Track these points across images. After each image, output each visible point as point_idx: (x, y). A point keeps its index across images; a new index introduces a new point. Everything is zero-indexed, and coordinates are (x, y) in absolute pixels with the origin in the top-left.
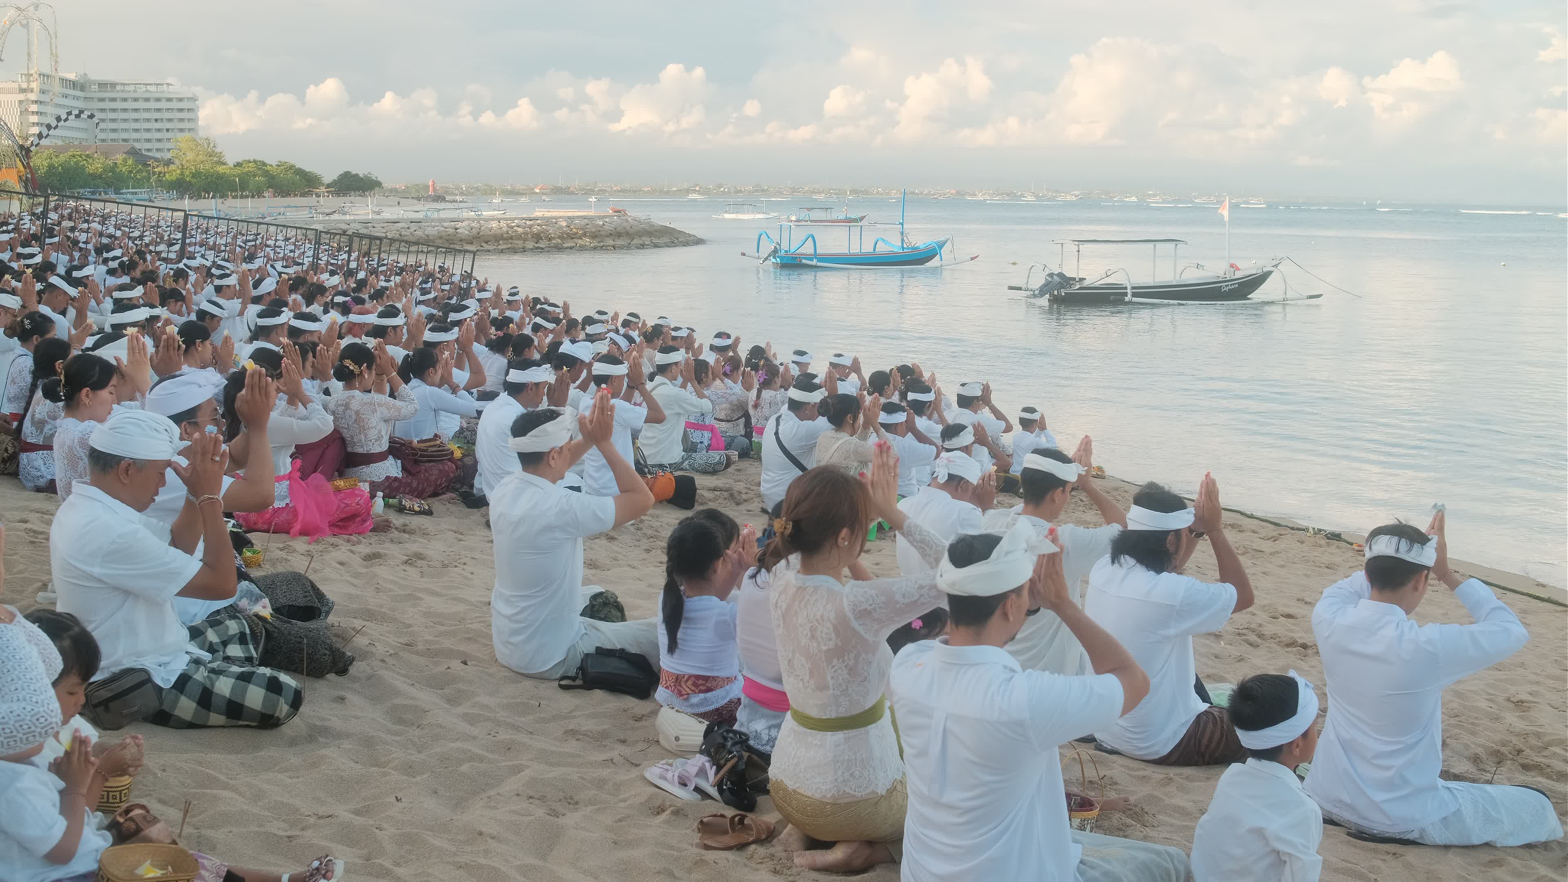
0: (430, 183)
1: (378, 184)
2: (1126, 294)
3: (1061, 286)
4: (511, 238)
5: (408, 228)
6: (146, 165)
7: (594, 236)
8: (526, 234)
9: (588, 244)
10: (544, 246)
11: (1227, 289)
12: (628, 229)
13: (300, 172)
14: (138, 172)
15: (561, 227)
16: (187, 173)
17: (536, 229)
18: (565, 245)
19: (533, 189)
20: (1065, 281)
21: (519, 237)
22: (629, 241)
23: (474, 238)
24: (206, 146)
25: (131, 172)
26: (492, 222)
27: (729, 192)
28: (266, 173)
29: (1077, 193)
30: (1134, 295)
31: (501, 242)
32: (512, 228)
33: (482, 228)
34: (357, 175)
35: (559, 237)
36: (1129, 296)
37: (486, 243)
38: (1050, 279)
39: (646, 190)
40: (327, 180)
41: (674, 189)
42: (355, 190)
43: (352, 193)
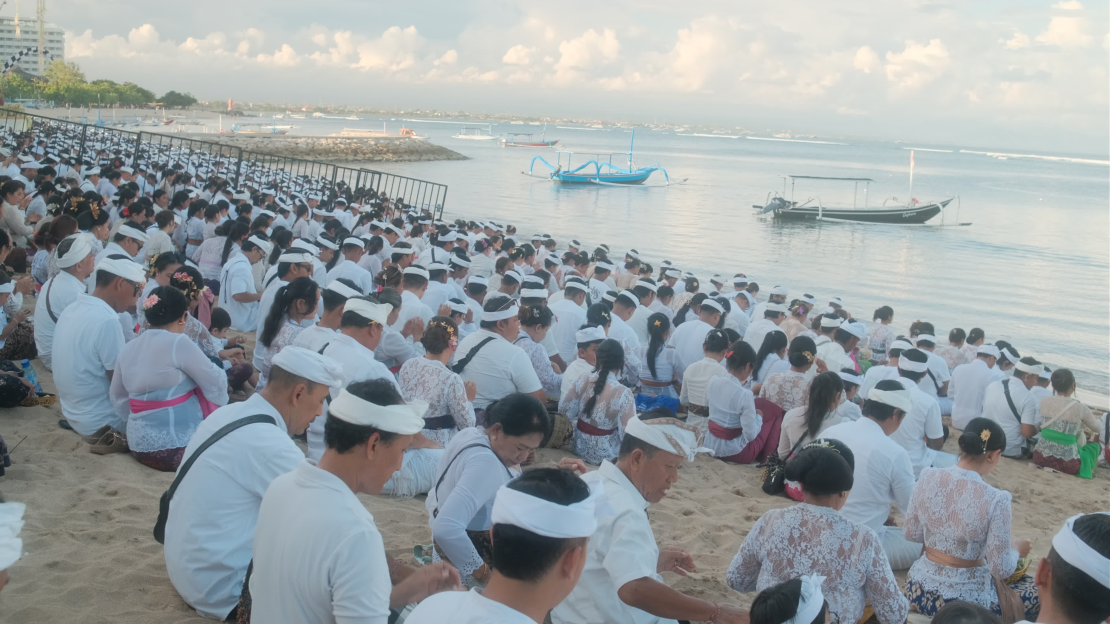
0: (229, 102)
1: (194, 101)
2: (818, 215)
3: (780, 207)
4: (337, 152)
5: (262, 142)
6: (30, 81)
7: (394, 153)
8: (347, 149)
9: (391, 158)
10: (360, 159)
11: (907, 216)
12: (417, 147)
13: (140, 90)
14: (24, 86)
15: (371, 146)
16: (62, 88)
17: (353, 146)
18: (376, 159)
19: (301, 108)
21: (342, 151)
22: (419, 157)
23: (311, 151)
24: (72, 68)
25: (20, 86)
26: (322, 140)
27: (441, 116)
28: (117, 91)
29: (686, 126)
30: (824, 215)
31: (330, 155)
32: (337, 144)
33: (316, 144)
34: (179, 94)
35: (371, 153)
36: (820, 216)
37: (320, 154)
39: (382, 112)
40: (158, 97)
41: (402, 112)
42: (178, 104)
43: (176, 107)
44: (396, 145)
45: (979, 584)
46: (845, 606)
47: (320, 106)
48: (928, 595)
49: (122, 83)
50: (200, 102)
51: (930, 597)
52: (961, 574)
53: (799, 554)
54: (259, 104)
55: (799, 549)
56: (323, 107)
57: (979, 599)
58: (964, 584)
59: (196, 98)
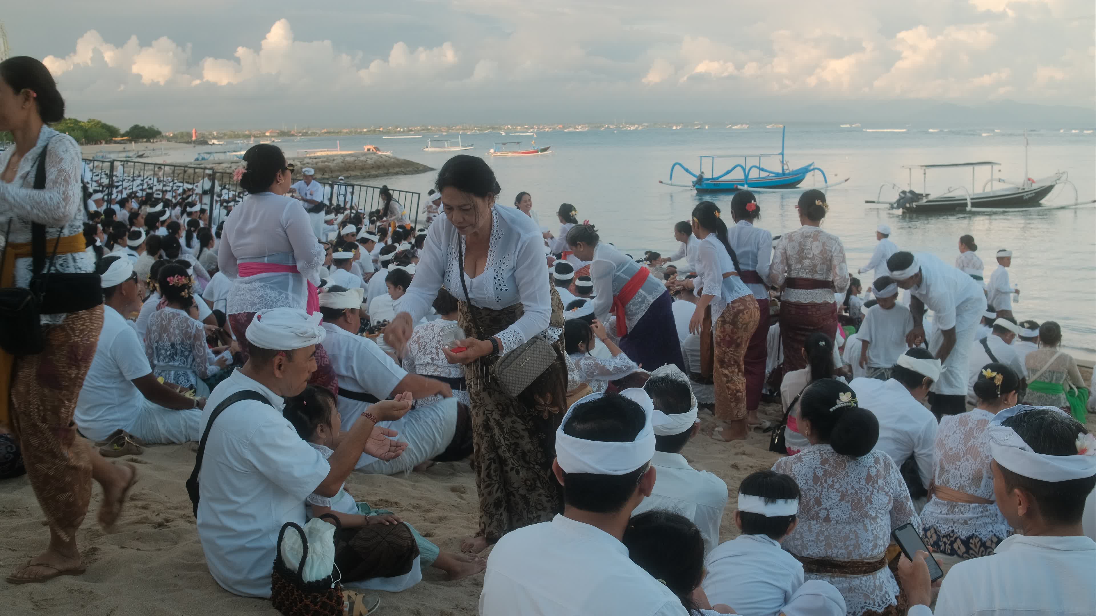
0: (194, 132)
1: (159, 133)
2: (966, 205)
3: (912, 200)
5: (230, 167)
11: (1027, 197)
13: (105, 126)
19: (265, 133)
20: (916, 197)
28: (81, 128)
30: (974, 205)
34: (143, 128)
36: (969, 206)
38: (903, 195)
40: (122, 131)
41: (365, 130)
42: (143, 138)
43: (141, 140)
44: (362, 161)
45: (992, 517)
46: (875, 532)
47: (283, 130)
48: (945, 539)
49: (86, 121)
50: (164, 134)
51: (947, 541)
52: (974, 508)
53: (826, 490)
54: (223, 132)
55: (826, 485)
56: (286, 131)
57: (994, 531)
58: (977, 518)
59: (160, 130)
